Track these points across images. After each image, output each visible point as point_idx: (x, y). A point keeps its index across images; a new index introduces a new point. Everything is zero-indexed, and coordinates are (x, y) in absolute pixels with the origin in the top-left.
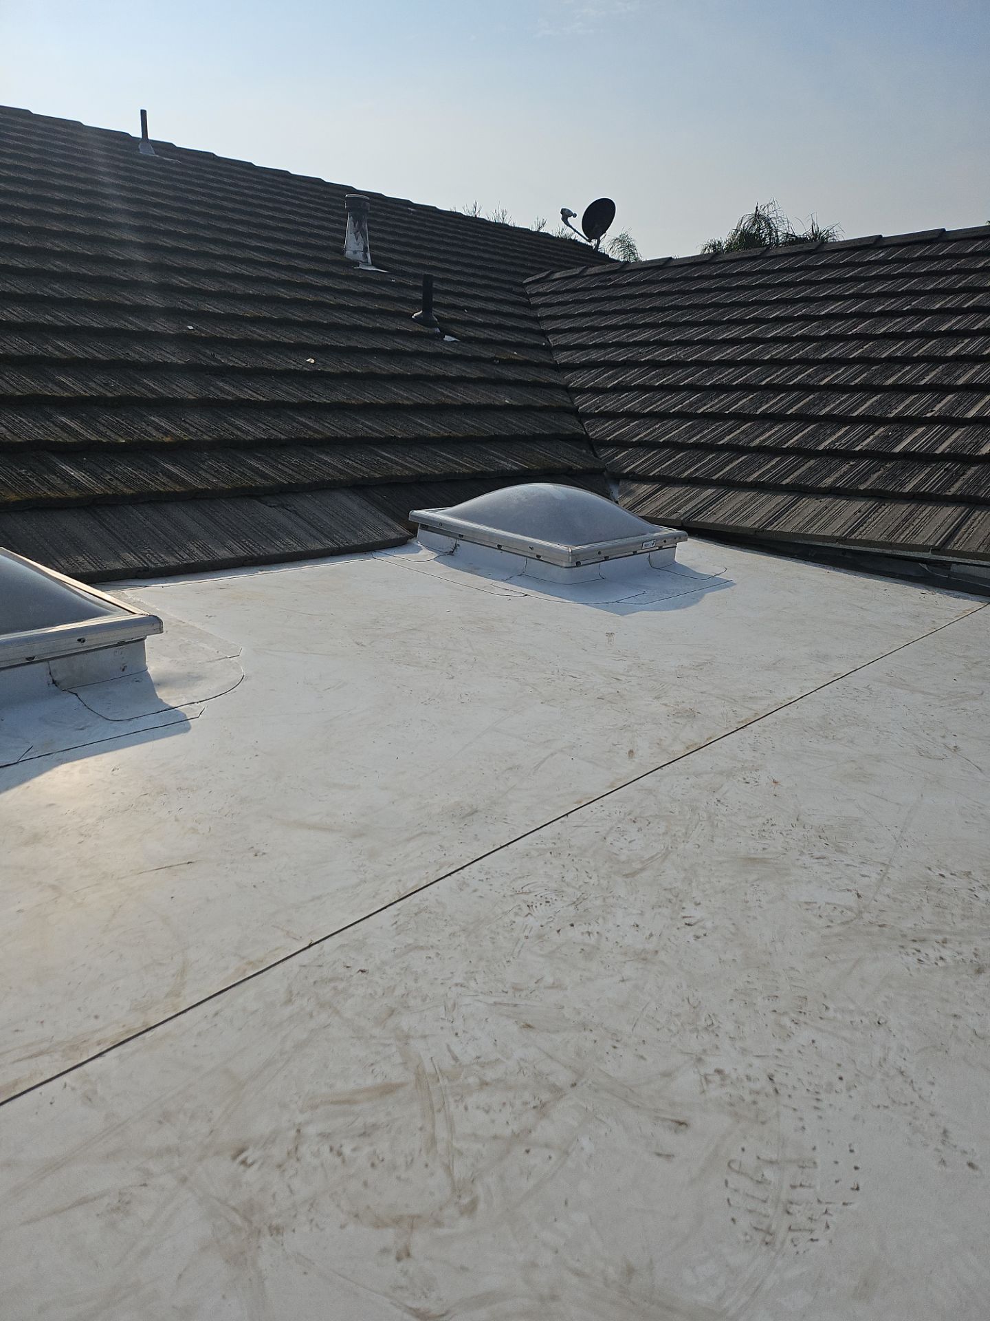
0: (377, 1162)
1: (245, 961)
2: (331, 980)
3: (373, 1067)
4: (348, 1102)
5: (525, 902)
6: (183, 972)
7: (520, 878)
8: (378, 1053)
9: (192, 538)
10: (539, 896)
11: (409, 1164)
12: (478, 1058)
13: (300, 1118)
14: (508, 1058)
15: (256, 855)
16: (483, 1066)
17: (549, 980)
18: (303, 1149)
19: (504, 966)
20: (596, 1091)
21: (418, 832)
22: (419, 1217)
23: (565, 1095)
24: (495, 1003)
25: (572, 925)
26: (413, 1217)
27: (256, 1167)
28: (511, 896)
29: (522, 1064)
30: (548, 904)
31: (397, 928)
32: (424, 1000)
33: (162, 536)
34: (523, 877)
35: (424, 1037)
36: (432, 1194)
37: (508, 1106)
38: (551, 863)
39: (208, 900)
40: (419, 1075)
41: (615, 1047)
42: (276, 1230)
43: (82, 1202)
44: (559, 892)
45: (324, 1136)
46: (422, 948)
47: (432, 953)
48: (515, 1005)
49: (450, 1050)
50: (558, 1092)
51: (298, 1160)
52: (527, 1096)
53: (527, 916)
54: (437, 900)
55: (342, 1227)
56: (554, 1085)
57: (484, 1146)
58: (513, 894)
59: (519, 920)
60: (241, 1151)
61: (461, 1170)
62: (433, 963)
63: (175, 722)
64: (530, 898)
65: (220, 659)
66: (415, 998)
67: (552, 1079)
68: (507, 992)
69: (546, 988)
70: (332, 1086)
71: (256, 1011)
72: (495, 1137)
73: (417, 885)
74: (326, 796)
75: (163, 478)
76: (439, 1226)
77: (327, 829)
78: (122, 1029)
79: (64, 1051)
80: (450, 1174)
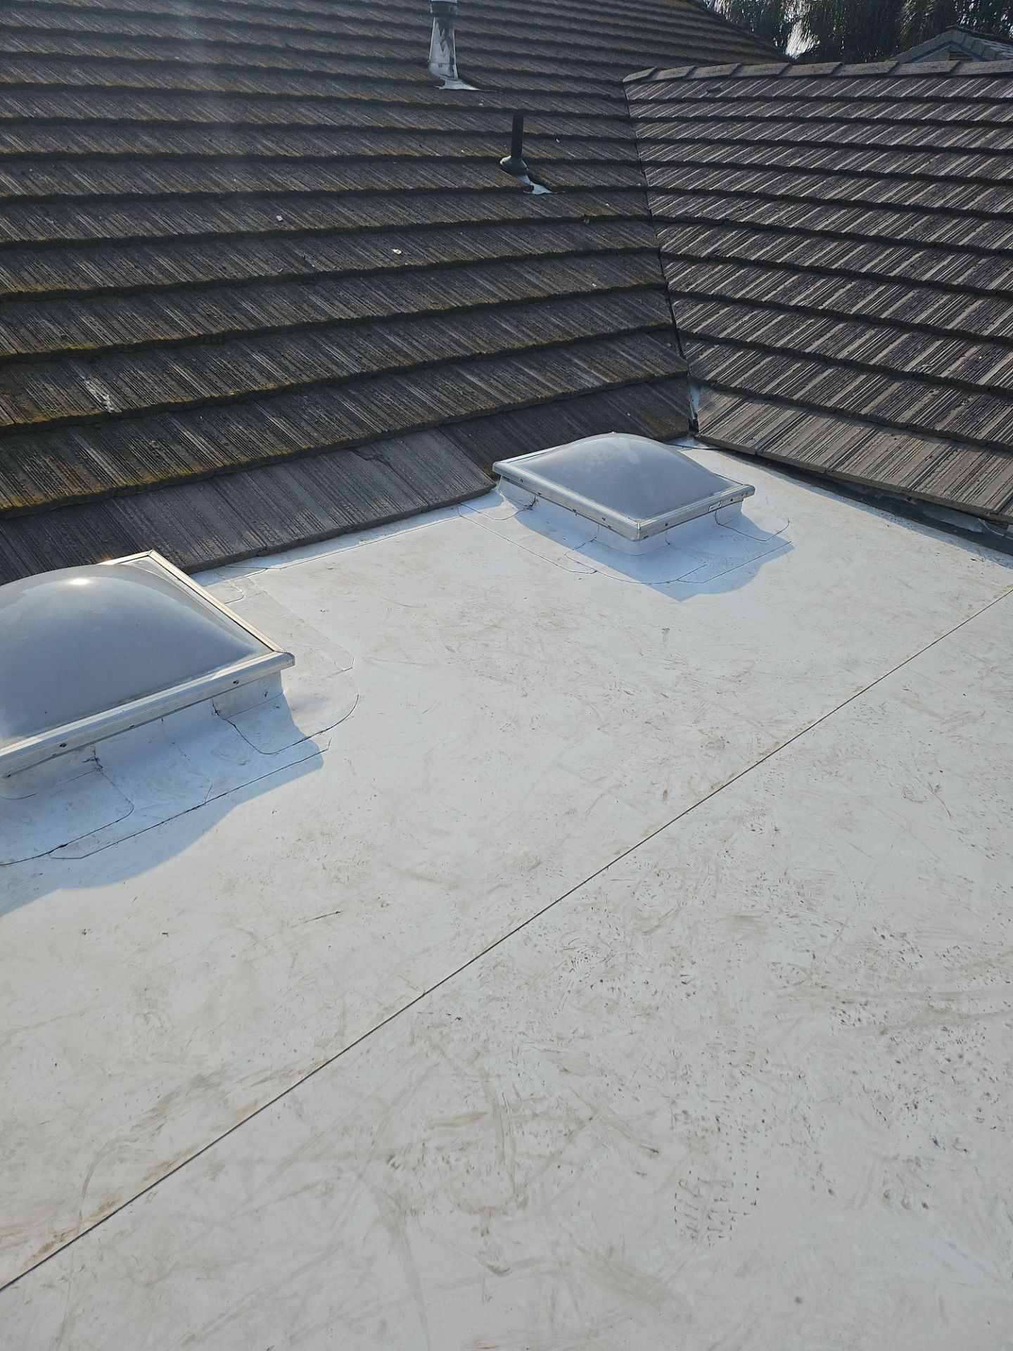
0: (470, 1170)
1: (383, 1007)
2: (439, 1026)
3: (466, 1099)
4: (452, 1125)
5: (571, 957)
6: (344, 1015)
7: (568, 933)
8: (469, 1088)
9: (300, 507)
10: (580, 952)
11: (488, 1173)
12: (532, 1095)
13: (424, 1135)
14: (551, 1096)
15: (382, 906)
16: (535, 1101)
17: (582, 1031)
18: (427, 1158)
19: (553, 1018)
20: (605, 1124)
21: (496, 885)
22: (494, 1208)
23: (585, 1126)
24: (545, 1050)
25: (602, 981)
26: (490, 1208)
27: (401, 1168)
28: (561, 951)
29: (560, 1101)
30: (586, 960)
31: (481, 980)
32: (498, 1045)
33: (275, 508)
34: (571, 933)
35: (499, 1076)
36: (502, 1193)
37: (549, 1133)
38: (592, 919)
39: (353, 950)
40: (495, 1106)
41: (620, 1090)
42: (415, 1212)
43: (306, 1188)
44: (595, 949)
45: (439, 1149)
47: (504, 1004)
48: (558, 1052)
50: (581, 1124)
51: (424, 1165)
52: (561, 1126)
53: (571, 971)
54: (509, 954)
55: (451, 1212)
56: (579, 1118)
57: (533, 1161)
58: (562, 949)
59: (565, 974)
60: (392, 1157)
61: (519, 1177)
62: (505, 1013)
64: (574, 954)
65: (337, 673)
66: (493, 1043)
67: (578, 1113)
68: (553, 1041)
69: (578, 1037)
70: (442, 1113)
71: (393, 1050)
72: (540, 1156)
73: (495, 939)
74: (429, 842)
75: (270, 437)
76: (506, 1214)
77: (431, 880)
78: (312, 1062)
79: (280, 1078)
80: (513, 1181)
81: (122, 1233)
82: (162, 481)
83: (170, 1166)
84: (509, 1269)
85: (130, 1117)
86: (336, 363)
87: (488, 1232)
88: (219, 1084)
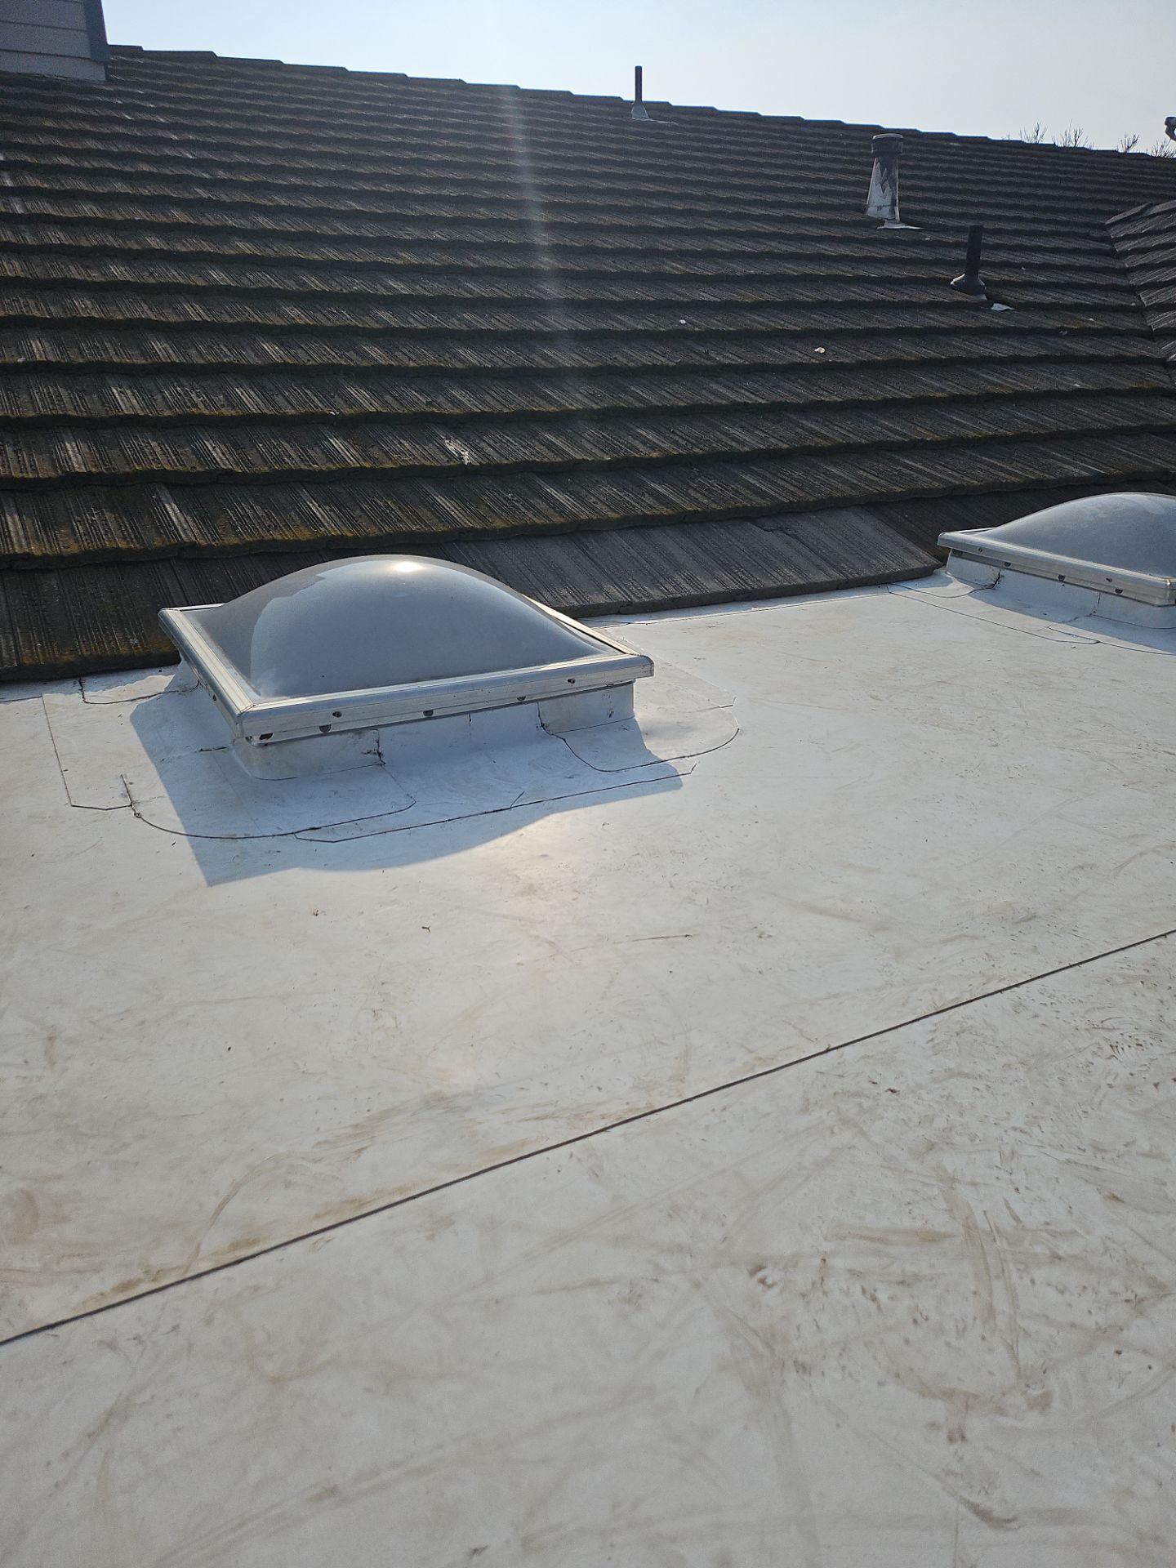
0: (920, 1319)
1: (754, 1055)
2: (855, 1095)
3: (910, 1207)
4: (881, 1240)
5: (1106, 1039)
6: (686, 1056)
7: (1098, 1008)
8: (916, 1191)
9: (678, 567)
10: (1126, 1036)
11: (961, 1332)
12: (1047, 1224)
13: (826, 1247)
14: (1088, 1233)
15: (760, 937)
16: (1054, 1235)
17: (1145, 1146)
18: (831, 1283)
19: (1080, 1117)
21: (957, 934)
22: (976, 1396)
23: (1170, 1294)
24: (1069, 1161)
26: (967, 1395)
27: (776, 1289)
28: (1086, 1029)
29: (1109, 1243)
30: (1140, 1048)
31: (934, 1047)
32: (972, 1140)
33: (647, 565)
34: (1104, 1008)
35: (974, 1184)
36: (991, 1373)
37: (1089, 1291)
38: (1143, 996)
39: (710, 981)
40: (970, 1228)
42: (803, 1368)
43: (593, 1284)
44: (1157, 1036)
45: (854, 1273)
46: (967, 1076)
47: (981, 1085)
48: (1097, 1169)
49: (1009, 1208)
50: (1160, 1288)
51: (825, 1294)
52: (1116, 1284)
53: (1109, 1058)
54: (985, 1021)
55: (881, 1384)
56: (1154, 1279)
57: (1058, 1332)
58: (1087, 1027)
59: (1096, 1061)
60: (760, 1268)
61: (1027, 1353)
62: (982, 1097)
63: (666, 777)
64: (1115, 1037)
65: (712, 709)
66: (960, 1135)
67: (1151, 1271)
68: (1084, 1151)
69: (1138, 1154)
70: (860, 1218)
71: (768, 1114)
72: (1073, 1325)
73: (957, 998)
74: (840, 877)
75: (649, 500)
76: (1002, 1414)
77: (844, 917)
78: (626, 1107)
79: (568, 1118)
80: (1014, 1356)
81: (256, 1288)
82: (514, 527)
83: (361, 1205)
84: (1014, 1519)
85: (318, 1129)
86: (738, 441)
87: (963, 1438)
88: (466, 1110)
